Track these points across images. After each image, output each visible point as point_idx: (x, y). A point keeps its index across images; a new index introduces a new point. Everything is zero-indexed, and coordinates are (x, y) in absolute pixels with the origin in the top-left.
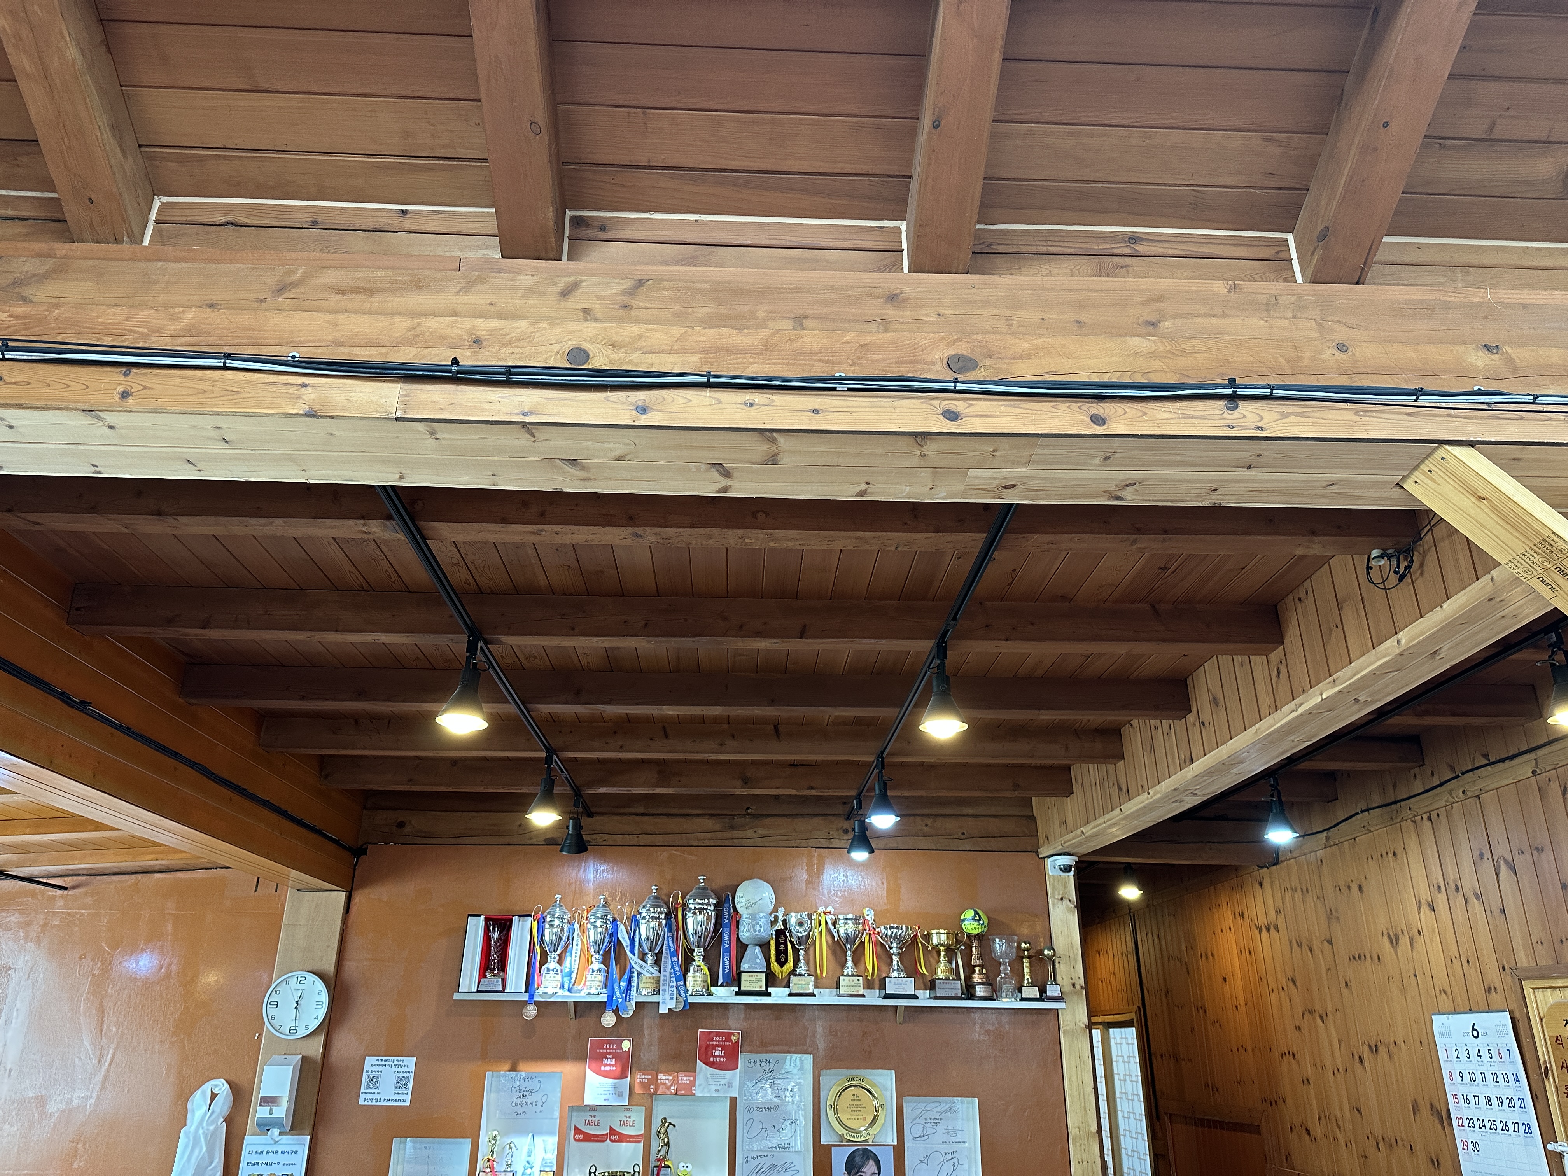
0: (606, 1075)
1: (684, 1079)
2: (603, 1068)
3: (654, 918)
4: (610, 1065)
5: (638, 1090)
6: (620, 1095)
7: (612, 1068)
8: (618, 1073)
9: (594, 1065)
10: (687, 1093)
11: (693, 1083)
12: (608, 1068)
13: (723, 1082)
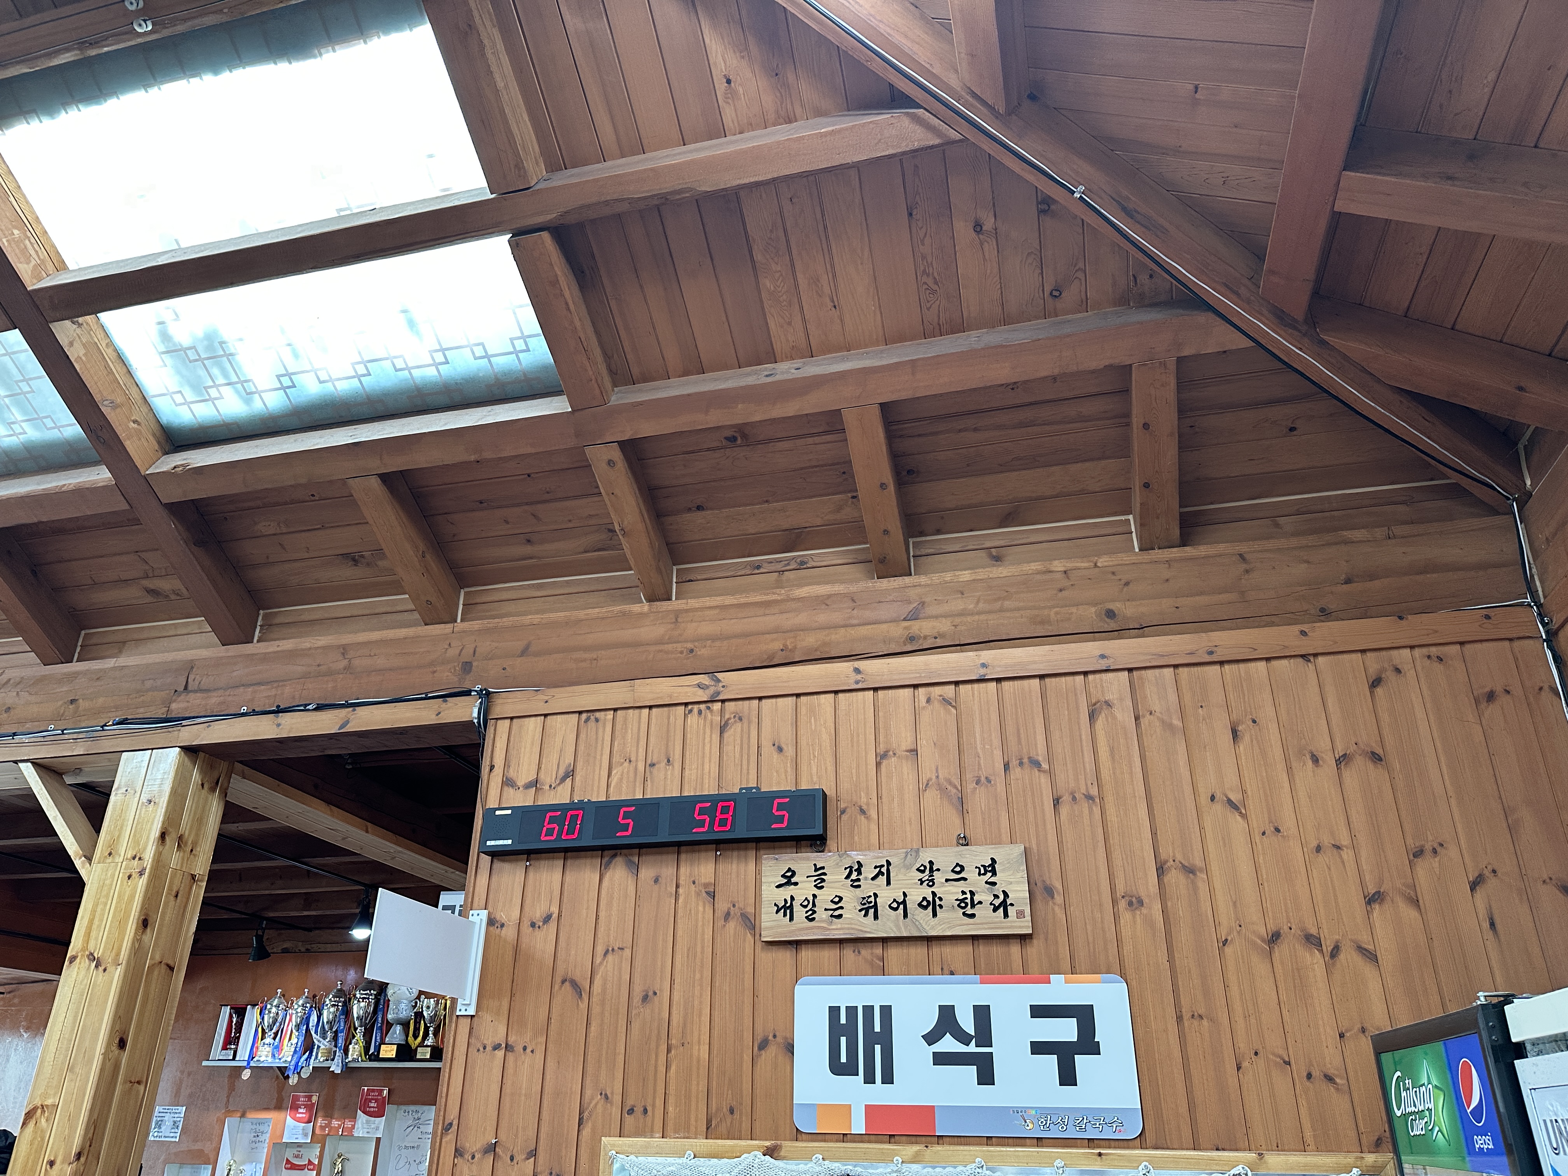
0: (299, 1120)
1: (349, 1124)
2: (298, 1115)
3: (333, 1006)
4: (302, 1113)
5: (318, 1131)
6: (306, 1135)
7: (304, 1115)
8: (306, 1120)
9: (293, 1113)
10: (348, 1135)
11: (353, 1127)
12: (301, 1115)
13: (373, 1126)
